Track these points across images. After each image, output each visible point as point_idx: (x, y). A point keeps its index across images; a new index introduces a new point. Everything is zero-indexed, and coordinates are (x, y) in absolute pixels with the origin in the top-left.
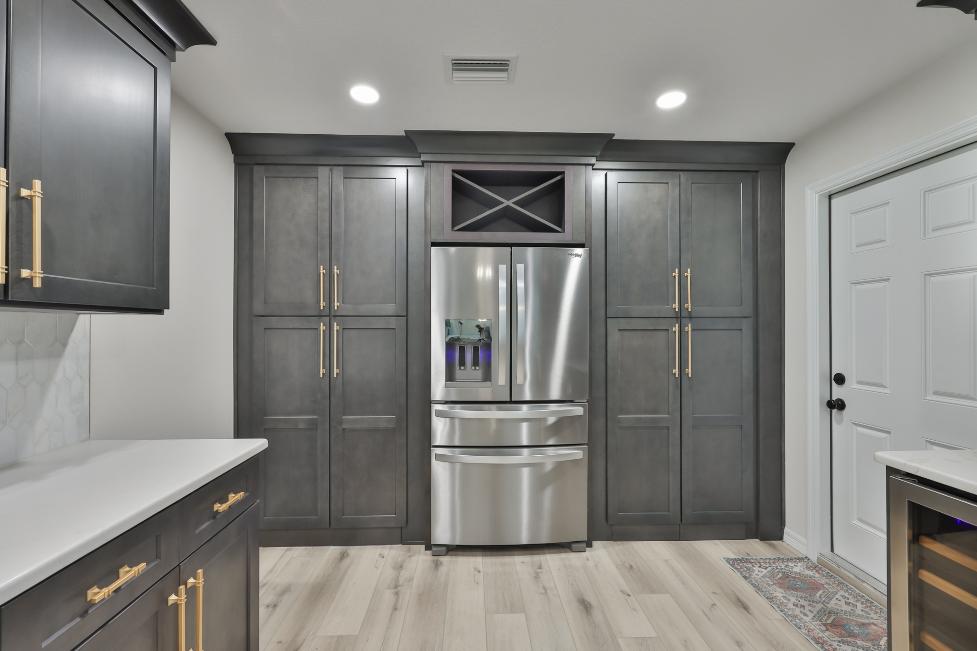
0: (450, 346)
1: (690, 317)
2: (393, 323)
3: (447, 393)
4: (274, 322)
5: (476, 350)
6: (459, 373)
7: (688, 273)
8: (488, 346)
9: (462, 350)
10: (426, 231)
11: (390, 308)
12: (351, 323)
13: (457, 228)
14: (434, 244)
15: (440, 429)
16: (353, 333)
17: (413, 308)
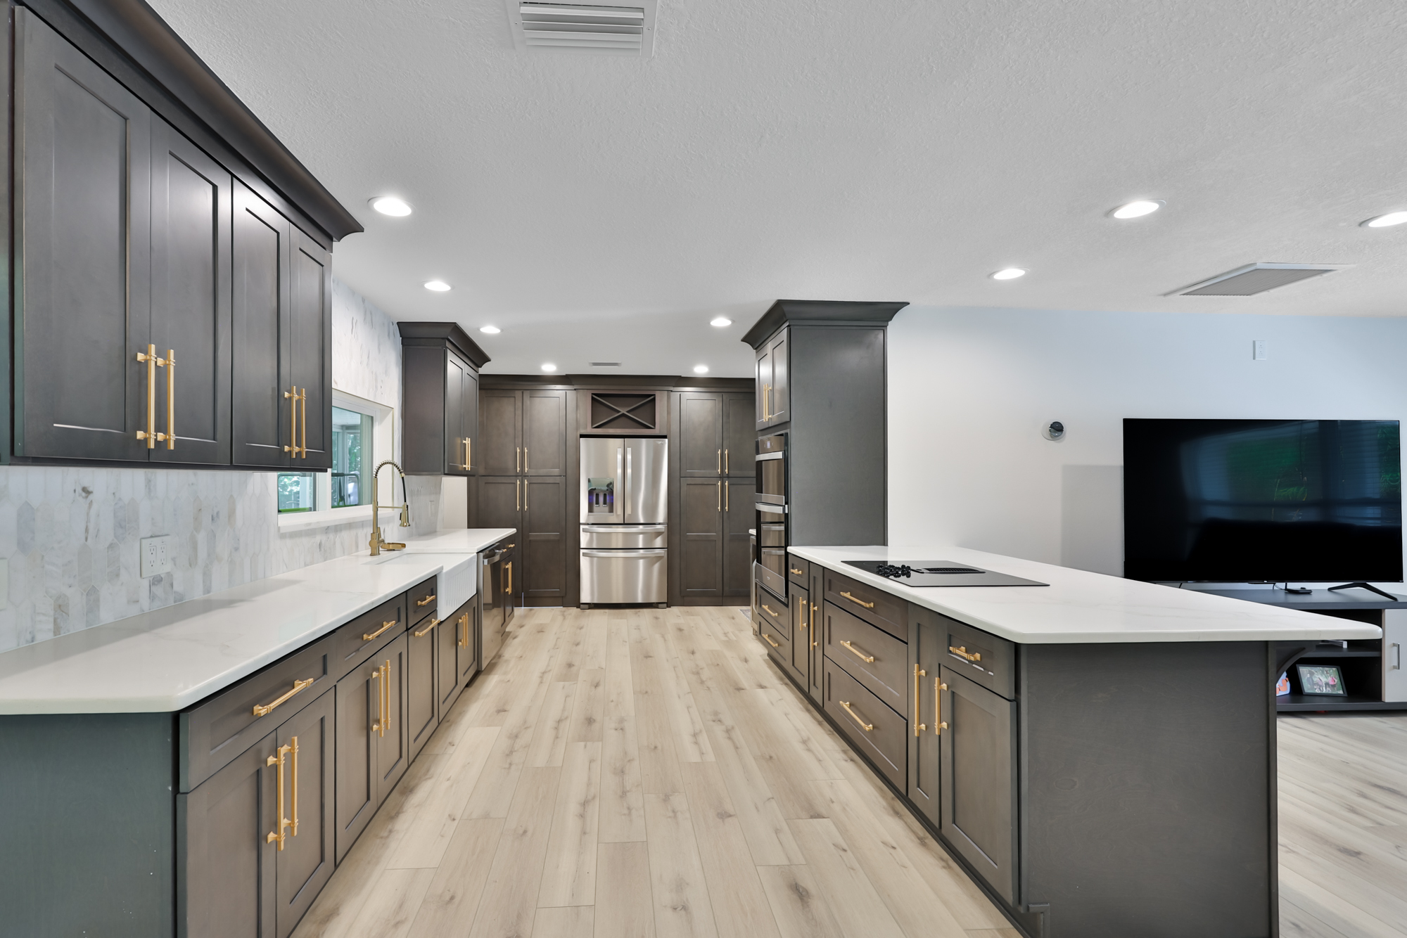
0: (591, 492)
1: (728, 477)
2: (558, 480)
3: (588, 518)
4: (491, 479)
5: (605, 495)
6: (595, 507)
7: (726, 452)
8: (612, 493)
9: (597, 495)
10: (577, 429)
11: (556, 471)
12: (535, 480)
13: (594, 426)
14: (582, 436)
15: (584, 539)
16: (535, 486)
17: (569, 471)
